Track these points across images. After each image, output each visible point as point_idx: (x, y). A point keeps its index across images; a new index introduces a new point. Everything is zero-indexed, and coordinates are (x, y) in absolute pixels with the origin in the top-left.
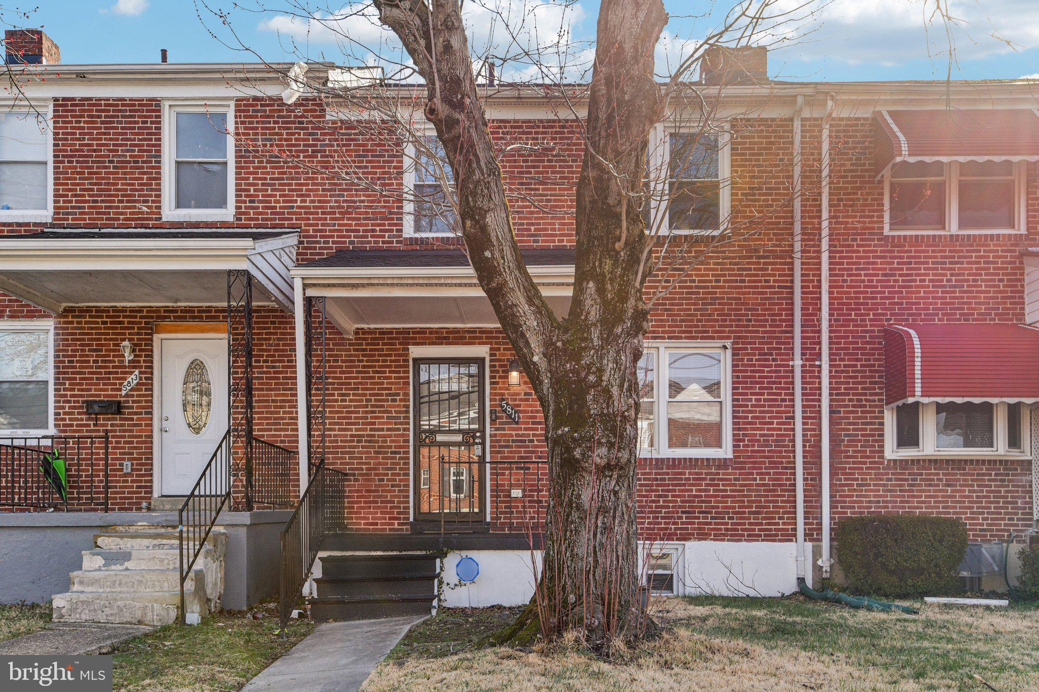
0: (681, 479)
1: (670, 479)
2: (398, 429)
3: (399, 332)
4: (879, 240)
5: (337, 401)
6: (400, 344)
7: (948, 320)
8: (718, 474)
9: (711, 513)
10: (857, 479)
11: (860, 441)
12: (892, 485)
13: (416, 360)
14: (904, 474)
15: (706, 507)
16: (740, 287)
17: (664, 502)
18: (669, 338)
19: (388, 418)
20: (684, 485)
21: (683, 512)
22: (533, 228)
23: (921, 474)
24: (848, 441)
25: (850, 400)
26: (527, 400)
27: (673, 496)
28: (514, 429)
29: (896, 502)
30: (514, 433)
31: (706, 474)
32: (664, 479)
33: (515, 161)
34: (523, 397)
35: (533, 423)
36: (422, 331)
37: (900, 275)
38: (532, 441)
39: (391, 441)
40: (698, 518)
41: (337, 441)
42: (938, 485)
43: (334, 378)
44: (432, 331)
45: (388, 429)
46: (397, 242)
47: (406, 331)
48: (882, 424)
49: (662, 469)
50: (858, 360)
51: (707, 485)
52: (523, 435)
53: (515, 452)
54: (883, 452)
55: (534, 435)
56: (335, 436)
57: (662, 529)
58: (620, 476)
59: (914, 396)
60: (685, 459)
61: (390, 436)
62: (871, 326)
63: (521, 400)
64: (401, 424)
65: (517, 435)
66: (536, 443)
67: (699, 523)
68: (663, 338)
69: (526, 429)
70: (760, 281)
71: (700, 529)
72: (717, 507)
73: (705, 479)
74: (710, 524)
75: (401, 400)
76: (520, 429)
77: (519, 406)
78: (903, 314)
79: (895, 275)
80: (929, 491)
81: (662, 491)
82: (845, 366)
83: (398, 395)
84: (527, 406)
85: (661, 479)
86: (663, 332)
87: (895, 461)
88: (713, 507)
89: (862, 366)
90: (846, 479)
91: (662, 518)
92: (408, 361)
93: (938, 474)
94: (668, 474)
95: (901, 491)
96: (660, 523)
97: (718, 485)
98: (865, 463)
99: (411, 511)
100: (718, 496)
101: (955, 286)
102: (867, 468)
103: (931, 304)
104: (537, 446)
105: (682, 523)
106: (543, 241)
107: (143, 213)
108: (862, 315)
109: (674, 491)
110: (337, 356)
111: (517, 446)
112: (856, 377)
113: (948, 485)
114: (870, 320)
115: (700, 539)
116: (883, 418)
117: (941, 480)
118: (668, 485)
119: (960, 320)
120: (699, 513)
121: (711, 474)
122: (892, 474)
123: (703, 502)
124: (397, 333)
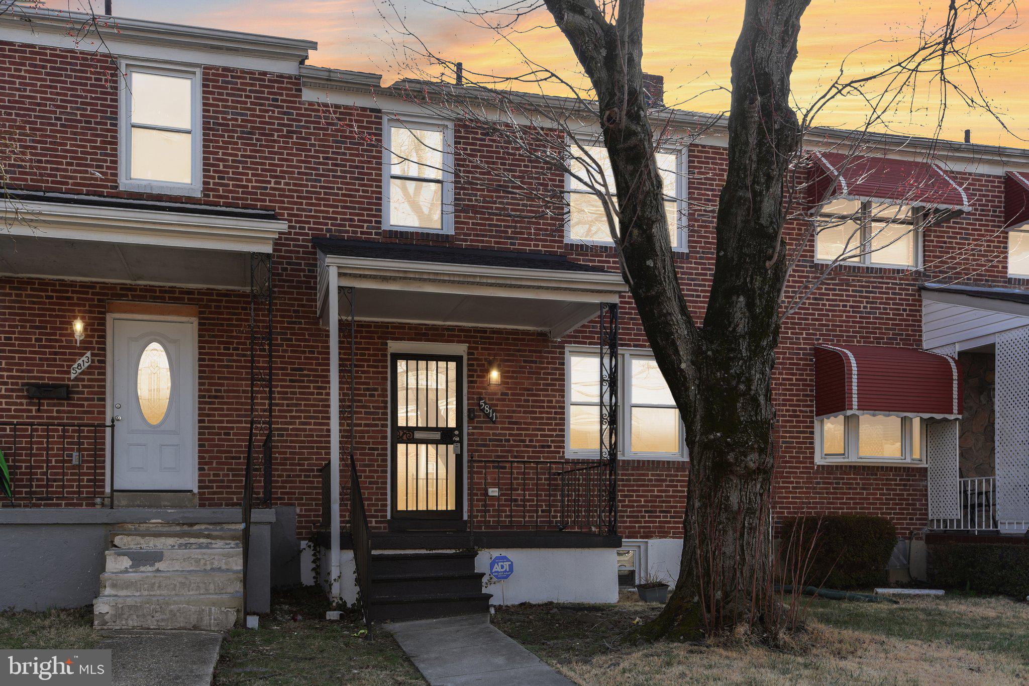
0: (644, 480)
1: (634, 480)
2: (377, 425)
3: (377, 325)
4: (810, 267)
5: (312, 394)
6: (379, 338)
7: (864, 342)
8: (677, 476)
9: (669, 512)
10: (792, 483)
11: (794, 448)
12: (820, 488)
13: (392, 355)
14: (830, 478)
15: (666, 507)
16: (696, 302)
17: (629, 501)
18: (635, 346)
19: (366, 413)
20: (647, 486)
21: (646, 512)
22: (510, 231)
23: (843, 479)
24: (786, 447)
25: (787, 411)
26: (504, 400)
27: (637, 496)
28: (492, 429)
29: (823, 503)
30: (491, 432)
31: (667, 475)
32: (629, 480)
34: (499, 396)
35: (510, 423)
36: (402, 326)
37: (828, 300)
38: (509, 441)
39: (369, 437)
40: (659, 517)
41: (312, 436)
42: (856, 489)
43: (309, 370)
44: (411, 327)
45: (366, 425)
46: (376, 234)
47: (385, 325)
48: (812, 433)
49: (628, 470)
50: (793, 374)
51: (667, 486)
52: (500, 435)
53: (492, 451)
54: (813, 458)
55: (510, 435)
56: (310, 430)
57: (627, 527)
58: (764, 480)
59: (852, 409)
60: (648, 461)
61: (368, 432)
62: (804, 344)
63: (498, 400)
64: (379, 419)
65: (494, 434)
66: (512, 442)
67: (660, 522)
68: (629, 345)
69: (502, 429)
71: (660, 527)
72: (676, 507)
73: (665, 480)
74: (669, 522)
75: (379, 396)
76: (497, 428)
77: (496, 405)
78: (830, 335)
79: (822, 299)
80: (849, 494)
81: (628, 491)
82: (784, 379)
83: (376, 390)
84: (503, 406)
85: (628, 480)
86: (629, 340)
87: (823, 466)
88: (672, 507)
89: (797, 380)
90: (783, 482)
91: (628, 517)
92: (386, 355)
93: (856, 479)
94: (633, 475)
95: (827, 493)
96: (626, 522)
97: (676, 486)
98: (798, 468)
99: (389, 508)
100: (676, 497)
101: (869, 313)
102: (801, 473)
103: (851, 327)
104: (512, 446)
105: (646, 522)
106: (519, 244)
107: (96, 179)
108: (797, 334)
109: (638, 491)
110: (312, 347)
111: (494, 446)
112: (792, 390)
113: (864, 489)
114: (804, 339)
115: (661, 537)
116: (813, 427)
117: (858, 484)
118: (633, 485)
119: (872, 342)
120: (660, 512)
121: (671, 475)
122: (821, 478)
123: (663, 502)
124: (375, 327)
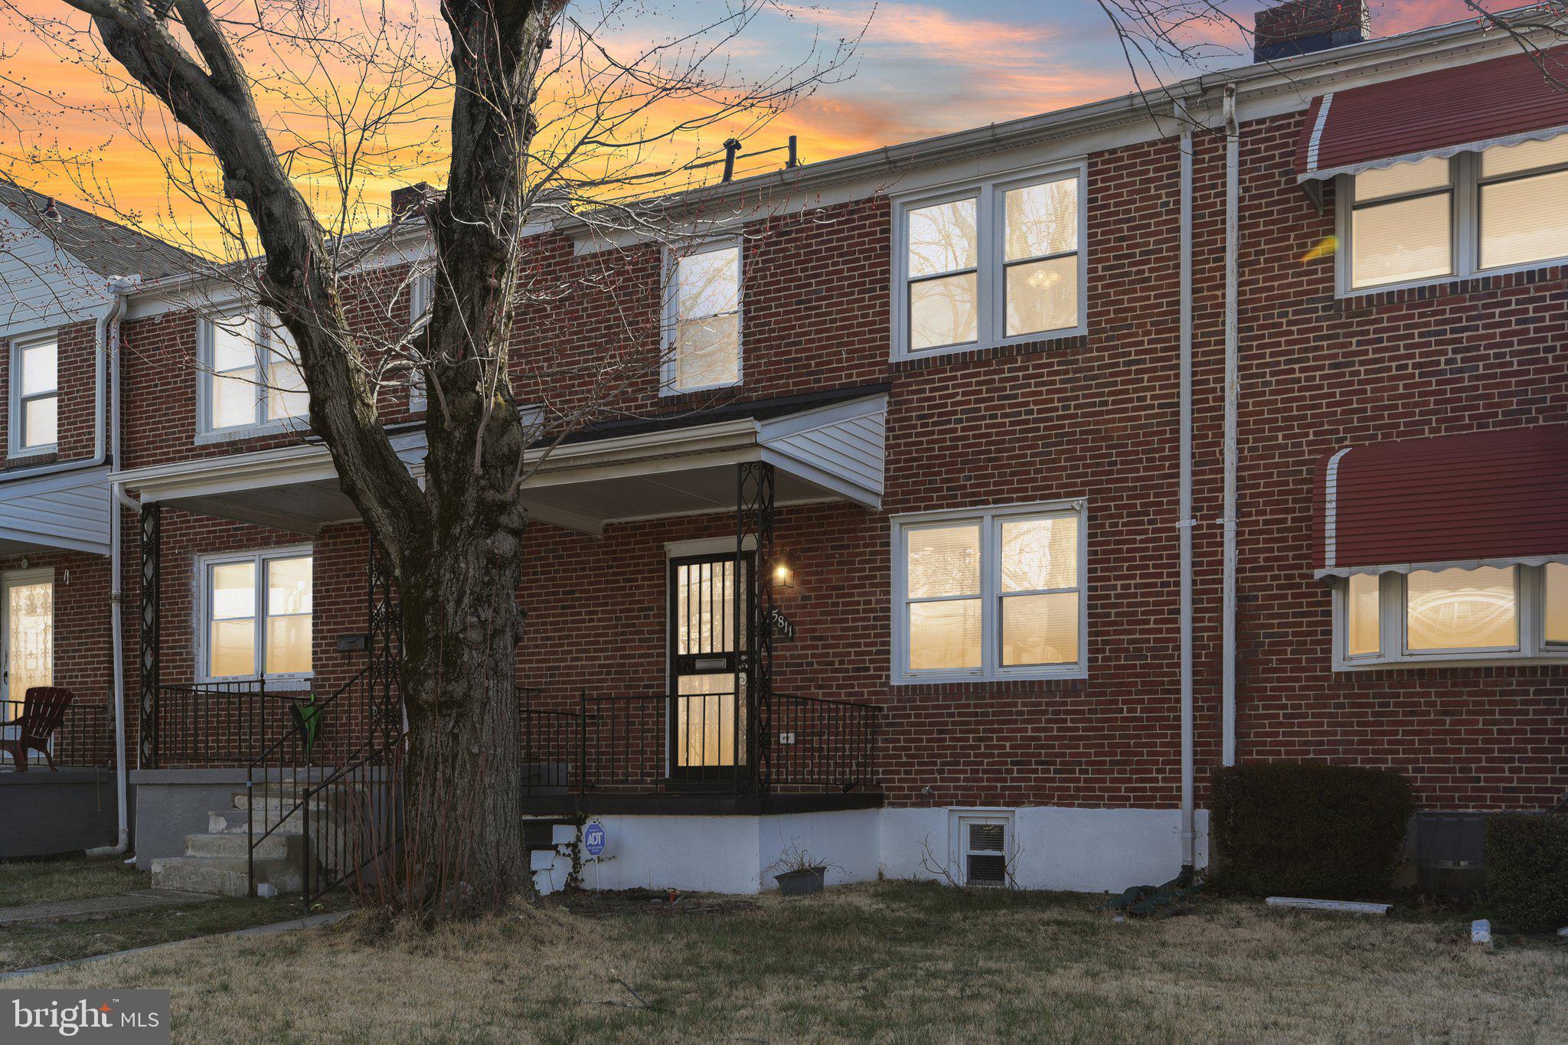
0: (1010, 713)
1: (994, 714)
2: (651, 656)
3: (654, 524)
4: (1324, 309)
5: (583, 621)
6: (654, 540)
7: (1447, 429)
8: (1065, 704)
9: (1054, 763)
10: (1285, 707)
11: (1290, 643)
12: (1344, 715)
13: (672, 560)
14: (1367, 696)
15: (1046, 755)
16: (1100, 413)
17: (986, 747)
18: (995, 502)
19: (640, 640)
20: (1015, 722)
21: (1013, 763)
22: (813, 362)
23: (1397, 695)
24: (1271, 644)
25: (1274, 578)
26: (804, 607)
27: (999, 739)
28: (789, 649)
29: (1351, 742)
30: (788, 654)
31: (1048, 704)
32: (986, 714)
33: (792, 272)
34: (799, 602)
35: (813, 639)
36: (680, 521)
37: (1362, 363)
38: (810, 664)
39: (644, 672)
40: (1036, 771)
41: (583, 674)
42: (1428, 713)
43: (582, 592)
44: (690, 520)
45: (641, 656)
46: (652, 405)
47: (660, 523)
49: (984, 698)
50: (1287, 511)
51: (1048, 721)
52: (799, 656)
53: (789, 680)
54: (1329, 660)
55: (814, 656)
56: (583, 667)
57: (983, 788)
58: (460, 716)
59: (1323, 566)
60: (1015, 683)
61: (642, 664)
62: (1310, 452)
63: (797, 607)
64: (655, 647)
65: (792, 657)
66: (815, 666)
67: (1037, 780)
68: (986, 502)
69: (803, 648)
70: (1131, 400)
71: (1038, 788)
72: (1063, 755)
73: (1045, 712)
74: (1053, 780)
75: (655, 616)
76: (795, 648)
77: (794, 615)
78: (1368, 428)
79: (1352, 364)
80: (1411, 723)
81: (984, 731)
82: (1266, 522)
83: (651, 609)
84: (804, 615)
85: (983, 714)
86: (986, 493)
87: (1348, 674)
88: (1057, 755)
89: (1294, 520)
90: (1265, 707)
91: (985, 772)
92: (664, 563)
93: (1428, 695)
94: (992, 705)
95: (1360, 724)
96: (981, 780)
97: (1064, 721)
98: (1298, 679)
99: (667, 764)
100: (1064, 738)
101: (1461, 370)
102: (1302, 688)
103: (1416, 405)
104: (817, 671)
105: (1013, 780)
106: (827, 379)
108: (1295, 436)
109: (1001, 731)
110: (584, 562)
111: (792, 673)
112: (1285, 539)
113: (1446, 713)
114: (1309, 443)
115: (1037, 804)
117: (1433, 704)
118: (992, 722)
119: (1470, 426)
120: (1037, 763)
121: (1054, 704)
122: (1345, 696)
123: (1042, 747)
124: (651, 526)
